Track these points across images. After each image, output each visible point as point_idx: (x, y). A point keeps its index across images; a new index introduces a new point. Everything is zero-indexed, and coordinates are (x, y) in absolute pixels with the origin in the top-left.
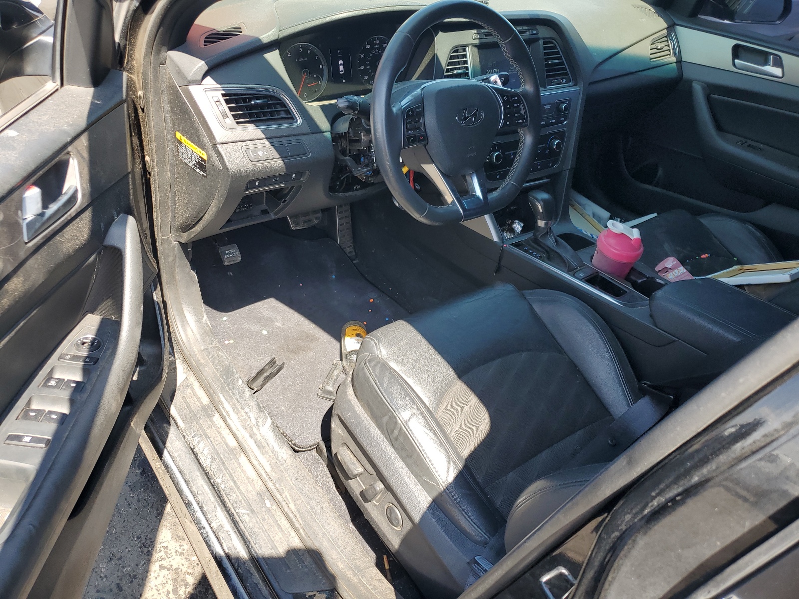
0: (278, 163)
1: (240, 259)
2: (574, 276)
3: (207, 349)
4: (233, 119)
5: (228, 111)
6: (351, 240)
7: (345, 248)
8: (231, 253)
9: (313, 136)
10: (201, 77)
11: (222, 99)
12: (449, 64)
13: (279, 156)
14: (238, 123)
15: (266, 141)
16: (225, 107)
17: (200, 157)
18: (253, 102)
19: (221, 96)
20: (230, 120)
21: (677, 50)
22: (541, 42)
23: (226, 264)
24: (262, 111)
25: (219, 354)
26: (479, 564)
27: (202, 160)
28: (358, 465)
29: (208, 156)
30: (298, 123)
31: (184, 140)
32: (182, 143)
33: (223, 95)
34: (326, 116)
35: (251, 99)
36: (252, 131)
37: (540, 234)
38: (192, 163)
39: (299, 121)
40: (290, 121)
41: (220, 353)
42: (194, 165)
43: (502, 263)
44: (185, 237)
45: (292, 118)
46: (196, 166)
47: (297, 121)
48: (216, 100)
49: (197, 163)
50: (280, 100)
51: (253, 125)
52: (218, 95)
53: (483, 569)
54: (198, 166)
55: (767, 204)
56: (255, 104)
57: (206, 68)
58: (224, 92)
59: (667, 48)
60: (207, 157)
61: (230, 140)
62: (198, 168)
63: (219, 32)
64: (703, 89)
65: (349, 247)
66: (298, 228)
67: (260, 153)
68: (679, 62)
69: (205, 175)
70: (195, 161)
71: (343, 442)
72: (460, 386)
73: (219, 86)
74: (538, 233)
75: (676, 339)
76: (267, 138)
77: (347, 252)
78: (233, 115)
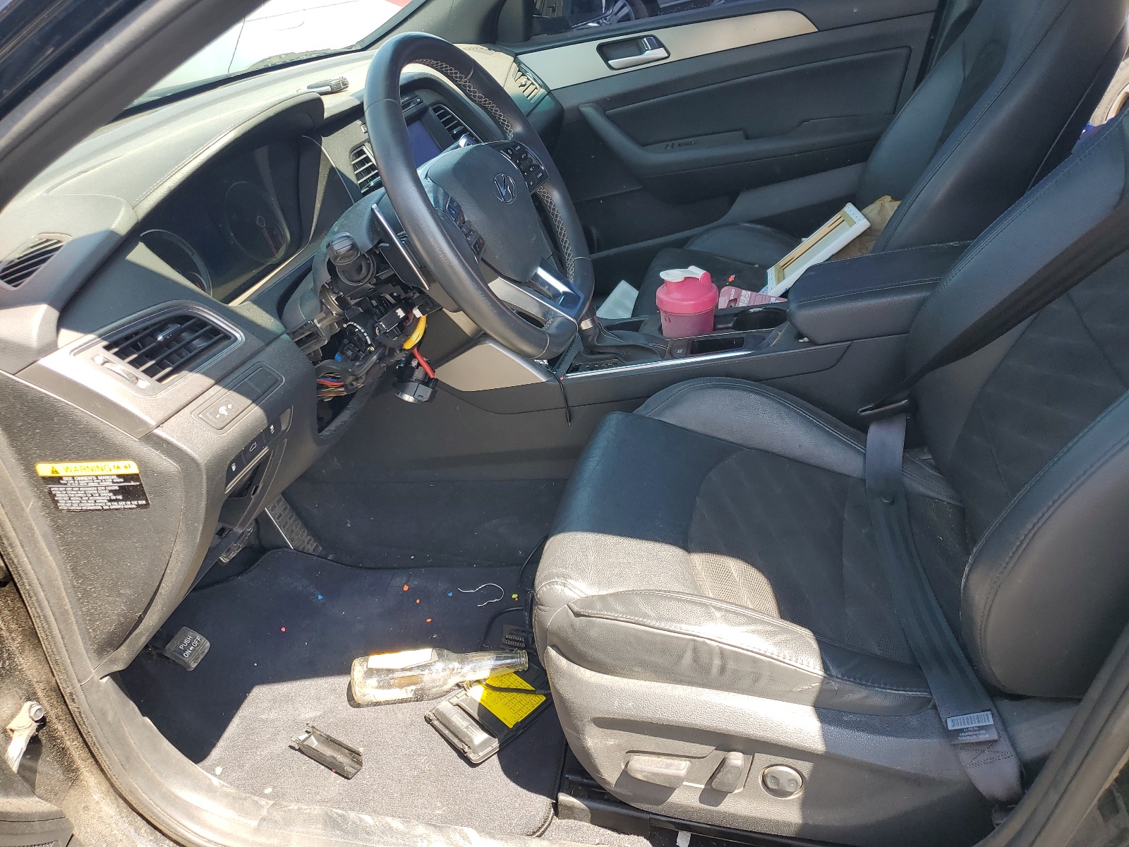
0: (254, 414)
1: (208, 644)
2: (673, 358)
3: (263, 819)
4: (149, 378)
5: (131, 369)
6: (304, 531)
7: (304, 548)
8: (190, 644)
9: (270, 349)
10: (54, 333)
11: (109, 355)
12: (358, 176)
13: (250, 402)
14: (160, 380)
15: (217, 388)
16: (122, 366)
17: (119, 476)
18: (160, 338)
19: (105, 351)
20: (145, 382)
21: (540, 82)
22: (431, 111)
23: (194, 665)
24: (180, 344)
25: (290, 810)
26: (963, 729)
27: (126, 478)
28: (676, 762)
29: (140, 463)
30: (239, 339)
31: (64, 469)
32: (61, 478)
33: (107, 348)
34: (267, 311)
35: (153, 335)
36: (189, 382)
37: (593, 339)
38: (102, 501)
39: (239, 335)
40: (227, 342)
41: (291, 808)
42: (110, 501)
43: (570, 404)
44: (122, 657)
45: (227, 337)
46: (117, 500)
47: (236, 339)
48: (102, 362)
49: (115, 492)
50: (192, 318)
51: (184, 373)
52: (99, 352)
53: (975, 731)
54: (120, 497)
55: (733, 197)
56: (165, 339)
57: (55, 314)
58: (105, 343)
59: (529, 83)
60: (139, 467)
61: (170, 412)
62: (122, 500)
63: (12, 261)
64: (596, 109)
65: (308, 543)
66: (232, 555)
67: (223, 410)
68: (549, 92)
69: (144, 502)
70: (110, 491)
71: (624, 753)
72: (698, 559)
73: (91, 337)
74: (590, 339)
75: (849, 342)
76: (217, 383)
77: (311, 551)
78: (145, 371)
